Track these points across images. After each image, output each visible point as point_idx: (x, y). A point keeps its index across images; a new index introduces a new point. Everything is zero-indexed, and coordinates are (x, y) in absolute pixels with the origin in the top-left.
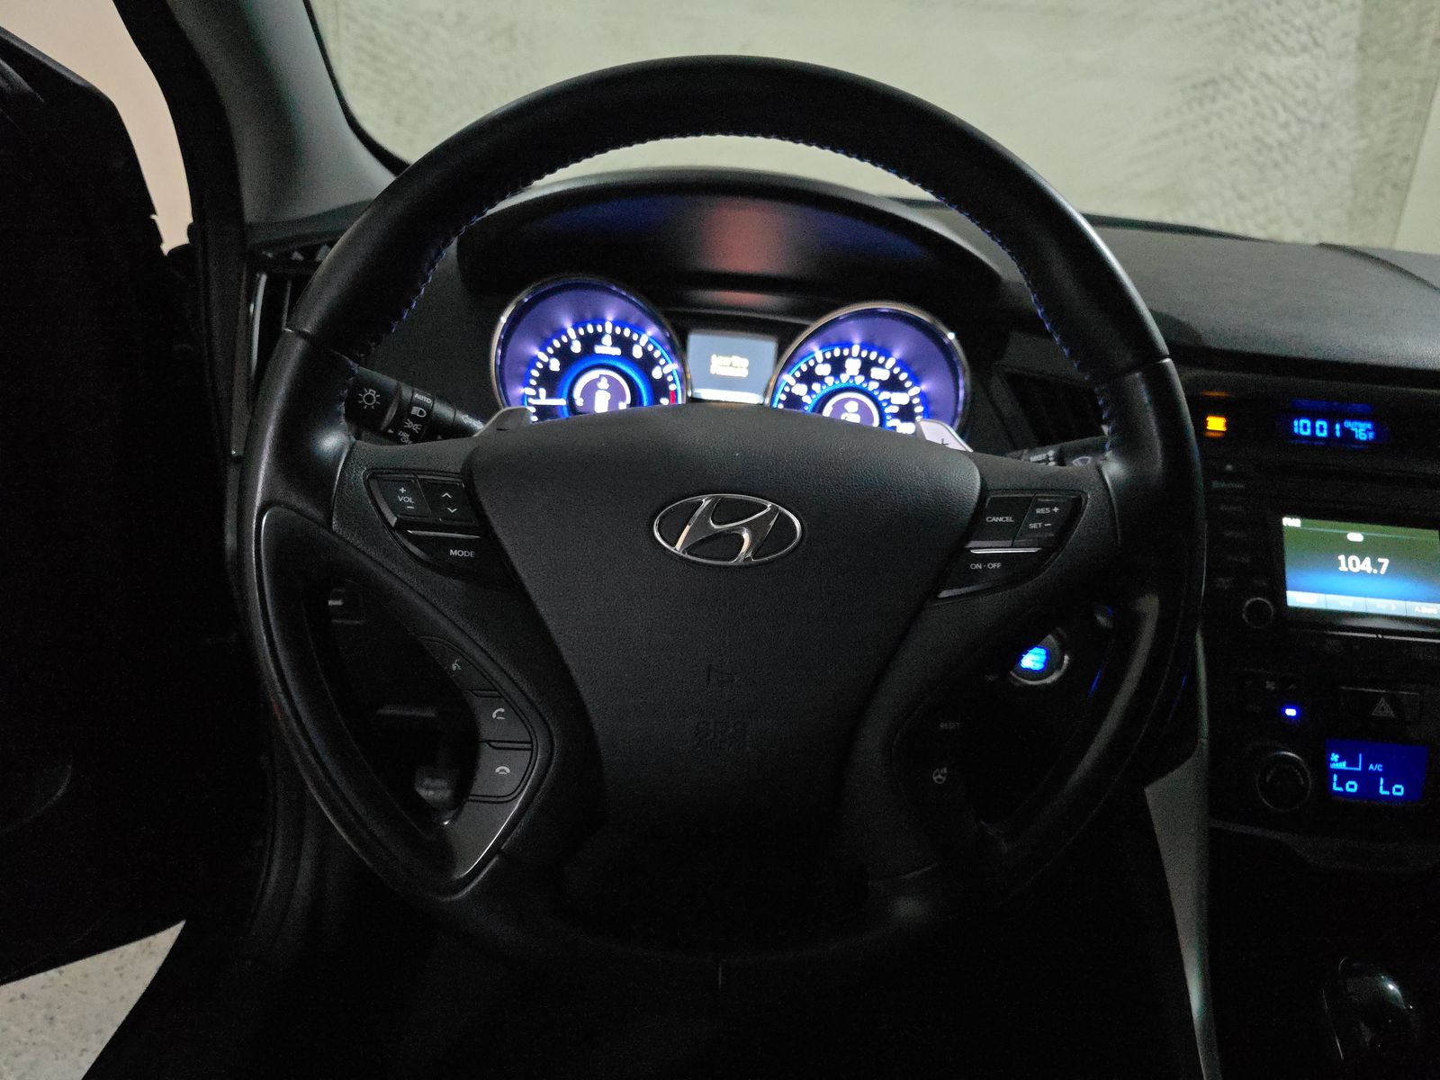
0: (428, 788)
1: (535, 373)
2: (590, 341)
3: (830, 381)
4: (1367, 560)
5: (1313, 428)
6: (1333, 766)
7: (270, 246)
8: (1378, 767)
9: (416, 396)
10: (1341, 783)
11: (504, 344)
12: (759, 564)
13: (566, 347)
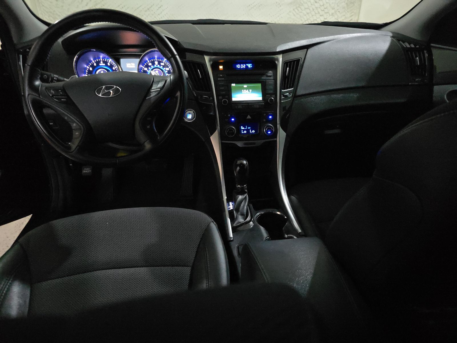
0: (86, 170)
1: (87, 71)
2: (98, 63)
3: (152, 66)
4: (247, 90)
5: (240, 66)
6: (241, 129)
7: (22, 48)
8: (250, 128)
9: (54, 76)
10: (243, 132)
11: (76, 65)
12: (114, 97)
13: (93, 65)
